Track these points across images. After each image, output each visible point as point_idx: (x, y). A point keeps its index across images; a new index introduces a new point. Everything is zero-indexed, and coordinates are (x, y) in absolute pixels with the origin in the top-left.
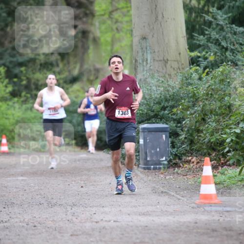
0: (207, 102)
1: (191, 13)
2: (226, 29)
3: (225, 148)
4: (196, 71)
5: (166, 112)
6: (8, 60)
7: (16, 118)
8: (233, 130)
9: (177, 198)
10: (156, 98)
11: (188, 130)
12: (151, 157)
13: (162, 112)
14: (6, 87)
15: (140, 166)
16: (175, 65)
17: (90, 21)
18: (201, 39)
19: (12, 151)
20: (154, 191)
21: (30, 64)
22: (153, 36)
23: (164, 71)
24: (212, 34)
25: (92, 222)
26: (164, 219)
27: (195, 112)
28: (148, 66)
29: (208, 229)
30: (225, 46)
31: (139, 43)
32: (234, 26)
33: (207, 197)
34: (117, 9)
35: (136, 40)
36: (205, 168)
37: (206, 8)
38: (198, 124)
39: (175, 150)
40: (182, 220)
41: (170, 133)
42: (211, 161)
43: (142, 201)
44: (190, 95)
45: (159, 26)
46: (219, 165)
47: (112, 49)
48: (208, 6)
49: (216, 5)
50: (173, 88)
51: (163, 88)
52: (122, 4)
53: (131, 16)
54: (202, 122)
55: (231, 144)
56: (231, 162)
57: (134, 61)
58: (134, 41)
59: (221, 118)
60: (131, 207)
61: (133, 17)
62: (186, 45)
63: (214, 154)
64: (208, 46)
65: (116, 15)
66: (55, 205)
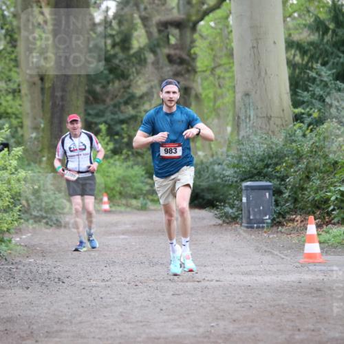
0: (311, 160)
1: (294, 69)
2: (330, 86)
3: (330, 206)
4: (300, 128)
5: (270, 169)
6: (109, 118)
7: (117, 176)
8: (338, 188)
9: (280, 257)
10: (259, 155)
11: (292, 188)
12: (254, 215)
13: (266, 170)
14: (107, 144)
15: (243, 224)
16: (279, 122)
17: (192, 77)
18: (305, 96)
19: (113, 209)
20: (257, 249)
21: (132, 122)
22: (256, 93)
23: (268, 128)
24: (316, 90)
25: (194, 281)
26: (267, 279)
27: (299, 170)
28: (251, 122)
29: (312, 289)
30: (329, 103)
31: (242, 99)
32: (338, 82)
33: (310, 256)
34: (220, 65)
35: (239, 96)
36: (309, 226)
37: (310, 64)
38: (302, 182)
39: (279, 208)
40: (286, 280)
41: (274, 191)
42: (315, 220)
43: (245, 260)
44: (294, 152)
45: (262, 82)
46: (324, 224)
47: (214, 105)
48: (312, 63)
49: (320, 62)
50: (276, 145)
51: (266, 146)
52: (224, 61)
53: (233, 72)
54: (307, 179)
55: (336, 202)
56: (336, 220)
57: (236, 118)
58: (237, 97)
59: (325, 175)
60: (234, 266)
61: (235, 73)
62: (290, 101)
63: (318, 213)
64: (312, 103)
65: (218, 71)
66: (156, 264)
